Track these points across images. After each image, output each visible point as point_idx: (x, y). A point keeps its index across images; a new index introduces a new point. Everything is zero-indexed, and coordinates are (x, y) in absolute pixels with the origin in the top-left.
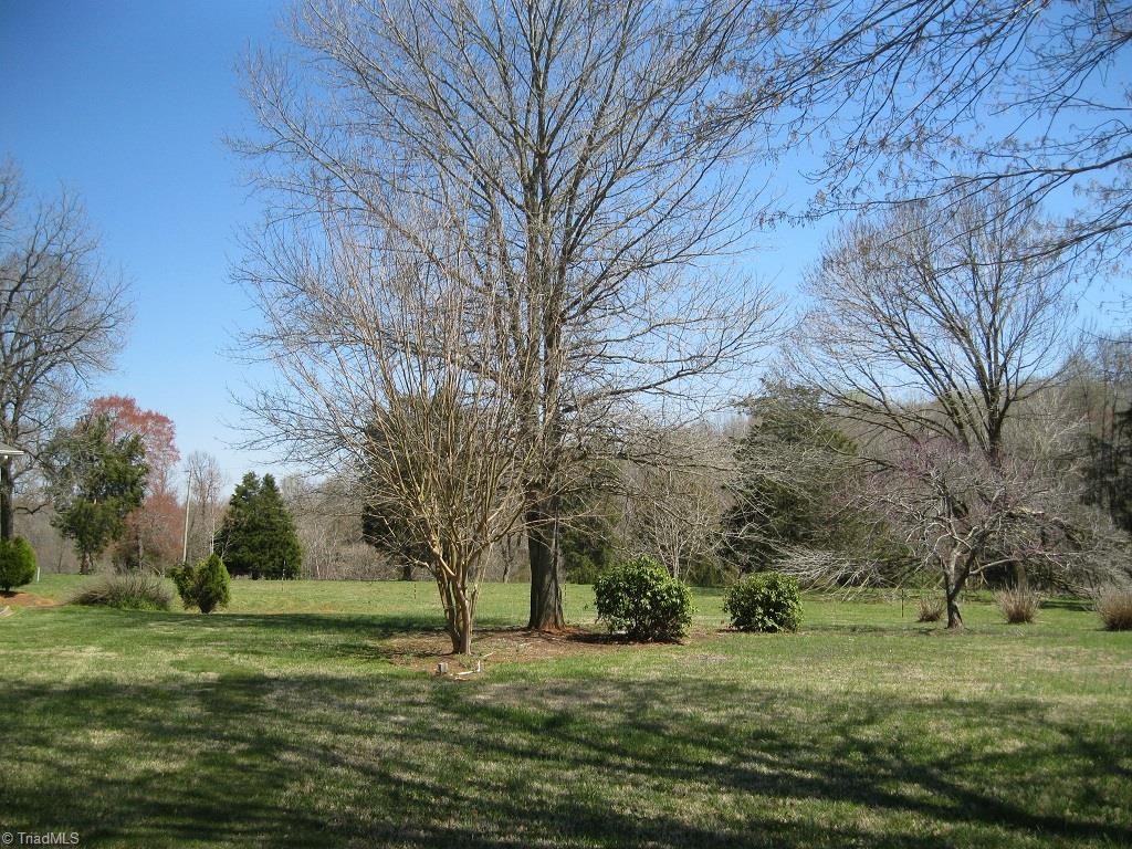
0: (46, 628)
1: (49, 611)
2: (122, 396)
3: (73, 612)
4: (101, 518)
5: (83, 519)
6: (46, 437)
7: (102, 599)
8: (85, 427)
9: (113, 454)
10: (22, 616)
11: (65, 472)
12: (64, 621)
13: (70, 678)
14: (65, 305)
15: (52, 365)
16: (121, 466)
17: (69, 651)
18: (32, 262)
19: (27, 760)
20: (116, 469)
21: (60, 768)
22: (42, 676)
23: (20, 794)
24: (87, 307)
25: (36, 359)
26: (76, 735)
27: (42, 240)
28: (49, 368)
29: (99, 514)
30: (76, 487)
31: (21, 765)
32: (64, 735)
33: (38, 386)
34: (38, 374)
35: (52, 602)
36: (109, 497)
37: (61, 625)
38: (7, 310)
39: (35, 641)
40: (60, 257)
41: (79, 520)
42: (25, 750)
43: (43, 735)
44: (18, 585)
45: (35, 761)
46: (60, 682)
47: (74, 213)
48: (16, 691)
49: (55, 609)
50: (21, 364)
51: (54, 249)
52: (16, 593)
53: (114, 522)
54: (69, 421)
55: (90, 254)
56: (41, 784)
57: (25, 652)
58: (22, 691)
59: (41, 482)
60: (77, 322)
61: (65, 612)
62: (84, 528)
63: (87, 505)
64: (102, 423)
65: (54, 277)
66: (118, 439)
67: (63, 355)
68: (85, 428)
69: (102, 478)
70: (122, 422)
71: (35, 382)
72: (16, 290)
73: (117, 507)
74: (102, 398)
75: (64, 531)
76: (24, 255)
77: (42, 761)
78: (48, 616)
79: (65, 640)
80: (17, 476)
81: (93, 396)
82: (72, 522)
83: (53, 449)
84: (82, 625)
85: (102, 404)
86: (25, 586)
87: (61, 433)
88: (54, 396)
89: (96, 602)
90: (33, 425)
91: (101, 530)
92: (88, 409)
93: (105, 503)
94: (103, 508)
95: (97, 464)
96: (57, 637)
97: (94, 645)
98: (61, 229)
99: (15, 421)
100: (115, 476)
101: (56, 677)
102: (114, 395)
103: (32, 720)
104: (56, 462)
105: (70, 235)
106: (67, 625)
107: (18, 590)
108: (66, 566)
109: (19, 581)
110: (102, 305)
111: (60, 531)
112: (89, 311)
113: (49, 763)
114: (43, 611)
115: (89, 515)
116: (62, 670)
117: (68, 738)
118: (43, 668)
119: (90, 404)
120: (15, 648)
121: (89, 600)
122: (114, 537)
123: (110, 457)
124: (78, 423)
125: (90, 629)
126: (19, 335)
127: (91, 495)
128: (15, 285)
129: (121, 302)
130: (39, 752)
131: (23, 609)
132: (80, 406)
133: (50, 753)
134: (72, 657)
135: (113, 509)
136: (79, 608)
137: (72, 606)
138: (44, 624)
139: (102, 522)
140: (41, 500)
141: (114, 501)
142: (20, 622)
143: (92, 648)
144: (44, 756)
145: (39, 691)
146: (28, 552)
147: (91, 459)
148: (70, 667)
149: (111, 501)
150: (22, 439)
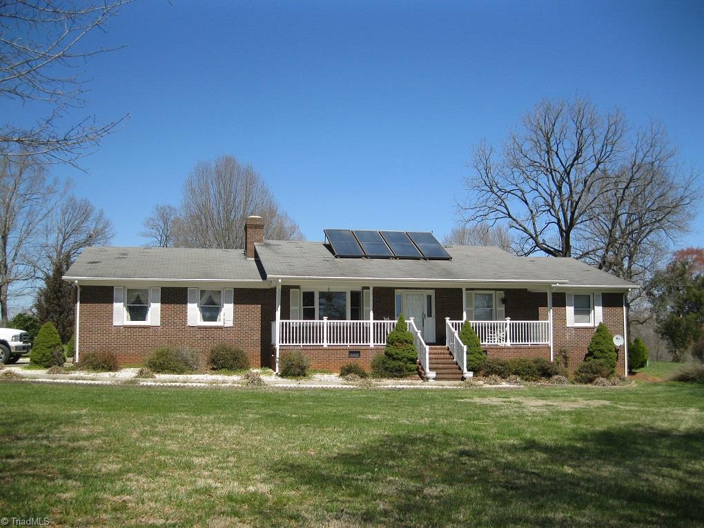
0: (659, 395)
1: (659, 385)
2: (695, 247)
3: (675, 386)
4: (685, 327)
5: (674, 328)
6: (649, 276)
7: (692, 378)
8: (672, 268)
9: (692, 286)
10: (643, 387)
11: (662, 298)
12: (670, 391)
13: (683, 427)
14: (657, 194)
15: (651, 231)
16: (697, 292)
17: (678, 410)
18: (634, 170)
19: (666, 476)
20: (694, 295)
21: (689, 484)
22: (665, 425)
23: (666, 497)
24: (670, 193)
25: (640, 229)
26: (695, 464)
27: (641, 155)
28: (648, 233)
29: (685, 323)
30: (668, 307)
31: (664, 479)
32: (687, 463)
33: (643, 245)
34: (642, 237)
35: (658, 380)
36: (690, 313)
37: (670, 394)
38: (622, 201)
39: (654, 402)
40: (652, 163)
41: (672, 328)
42: (665, 470)
43: (674, 462)
44: (637, 368)
45: (672, 478)
46: (676, 429)
47: (659, 135)
48: (650, 433)
49: (663, 384)
50: (632, 233)
51: (648, 160)
52: (636, 373)
53: (694, 329)
54: (662, 265)
55: (671, 160)
56: (678, 492)
57: (650, 409)
58: (654, 433)
59: (647, 305)
60: (664, 203)
61: (669, 386)
62: (675, 333)
63: (676, 318)
64: (683, 266)
65: (649, 177)
66: (694, 277)
67: (657, 225)
68: (673, 270)
69: (685, 301)
70: (696, 264)
71: (640, 243)
72: (627, 187)
73: (696, 319)
74: (682, 250)
75: (662, 335)
76: (630, 166)
77: (676, 478)
78: (659, 388)
79: (673, 403)
80: (632, 301)
81: (677, 248)
82: (667, 329)
83: (654, 283)
84: (682, 394)
85: (682, 253)
86: (641, 369)
87: (658, 273)
88: (652, 251)
89: (689, 380)
90: (641, 269)
91: (685, 335)
92: (674, 257)
93: (688, 317)
94: (687, 320)
95: (681, 292)
96: (669, 401)
97: (694, 407)
98: (651, 146)
99: (629, 267)
100: (693, 299)
101: (673, 426)
102: (689, 247)
103: (664, 452)
104: (656, 292)
105: (658, 149)
106: (673, 394)
107: (637, 371)
108: (661, 357)
109: (638, 366)
110: (680, 192)
111: (660, 335)
112: (672, 196)
113: (681, 480)
114: (655, 384)
115: (678, 324)
116: (676, 422)
117: (689, 465)
118: (664, 420)
119: (675, 254)
120: (643, 407)
121: (684, 379)
122: (694, 339)
123: (690, 288)
124: (668, 267)
125: (688, 397)
126: (630, 215)
127: (678, 312)
128: (625, 184)
129: (693, 187)
130: (674, 472)
131: (643, 383)
132: (669, 256)
133: (681, 474)
134: (681, 414)
135: (693, 320)
136: (677, 383)
137: (674, 382)
138: (659, 392)
139: (687, 329)
140: (646, 316)
141: (693, 315)
142: (643, 391)
143: (693, 409)
144: (677, 475)
145: (664, 434)
146: (642, 348)
147: (678, 289)
148: (682, 421)
149: (692, 316)
150: (634, 278)
